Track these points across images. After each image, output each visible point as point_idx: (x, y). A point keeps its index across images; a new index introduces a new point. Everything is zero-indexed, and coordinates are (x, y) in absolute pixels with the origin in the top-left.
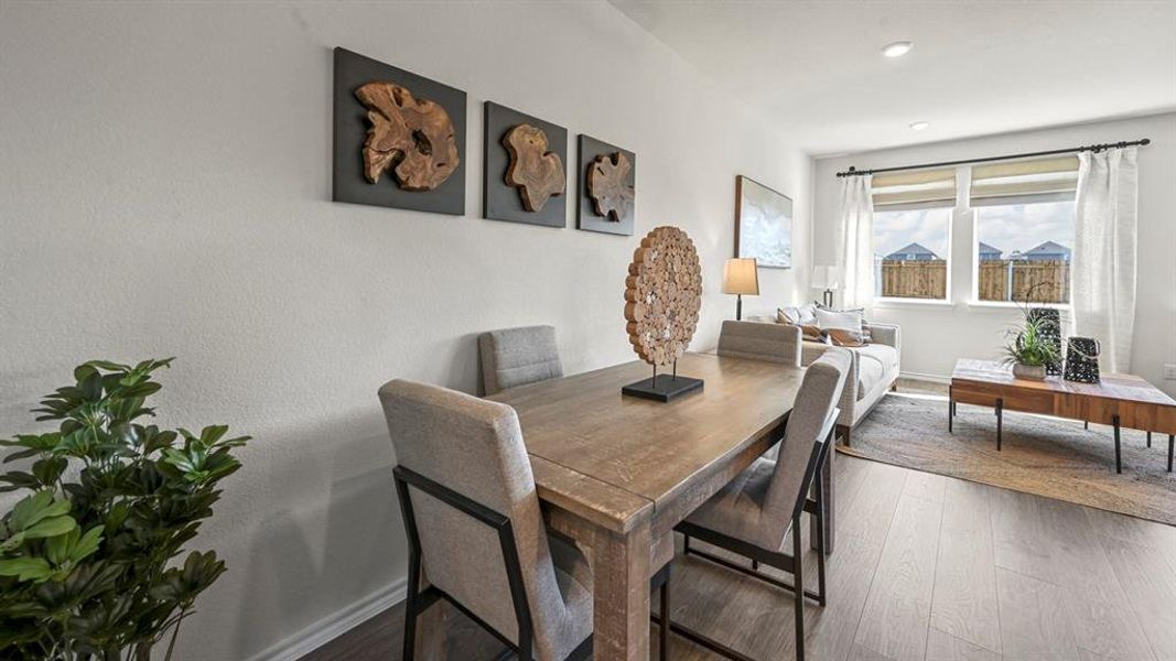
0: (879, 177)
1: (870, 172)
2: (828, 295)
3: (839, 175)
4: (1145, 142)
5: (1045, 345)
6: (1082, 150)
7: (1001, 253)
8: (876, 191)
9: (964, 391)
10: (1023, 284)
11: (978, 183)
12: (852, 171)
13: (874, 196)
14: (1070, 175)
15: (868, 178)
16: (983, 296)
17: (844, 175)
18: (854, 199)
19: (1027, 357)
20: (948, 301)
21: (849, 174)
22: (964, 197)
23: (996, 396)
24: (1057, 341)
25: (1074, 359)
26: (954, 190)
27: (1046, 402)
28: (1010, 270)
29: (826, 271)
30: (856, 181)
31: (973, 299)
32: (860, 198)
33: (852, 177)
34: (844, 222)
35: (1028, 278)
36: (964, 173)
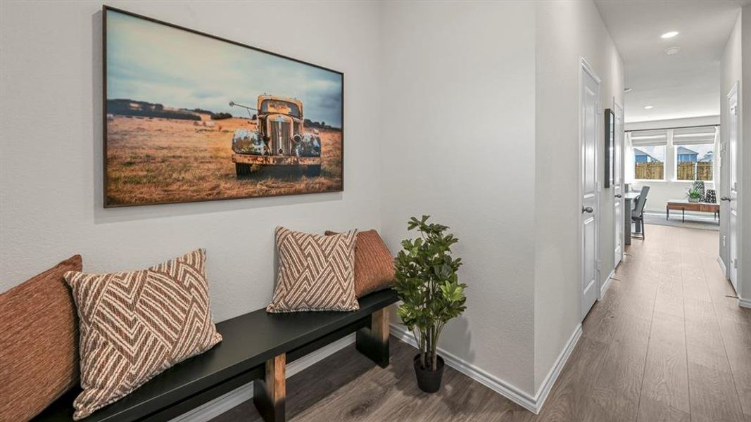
1: (630, 131)
5: (699, 191)
6: (717, 125)
7: (697, 154)
8: (633, 138)
9: (671, 206)
10: (703, 174)
11: (676, 136)
13: (632, 140)
14: (712, 134)
15: (630, 133)
16: (678, 179)
19: (692, 196)
20: (664, 180)
22: (670, 142)
23: (683, 207)
24: (704, 191)
25: (709, 196)
26: (666, 139)
27: (698, 208)
28: (696, 167)
31: (675, 179)
35: (705, 171)
36: (670, 133)
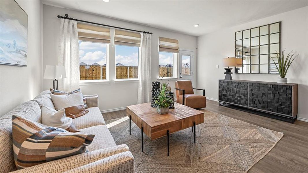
0: (81, 24)
1: (76, 20)
2: (56, 82)
3: (59, 17)
4: (152, 34)
6: (141, 32)
11: (117, 36)
12: (66, 17)
13: (79, 32)
14: (138, 39)
15: (76, 23)
16: (117, 77)
17: (62, 17)
18: (68, 32)
21: (65, 18)
22: (113, 40)
26: (110, 37)
29: (55, 68)
30: (69, 22)
32: (71, 32)
33: (67, 20)
34: (63, 43)
36: (113, 31)
